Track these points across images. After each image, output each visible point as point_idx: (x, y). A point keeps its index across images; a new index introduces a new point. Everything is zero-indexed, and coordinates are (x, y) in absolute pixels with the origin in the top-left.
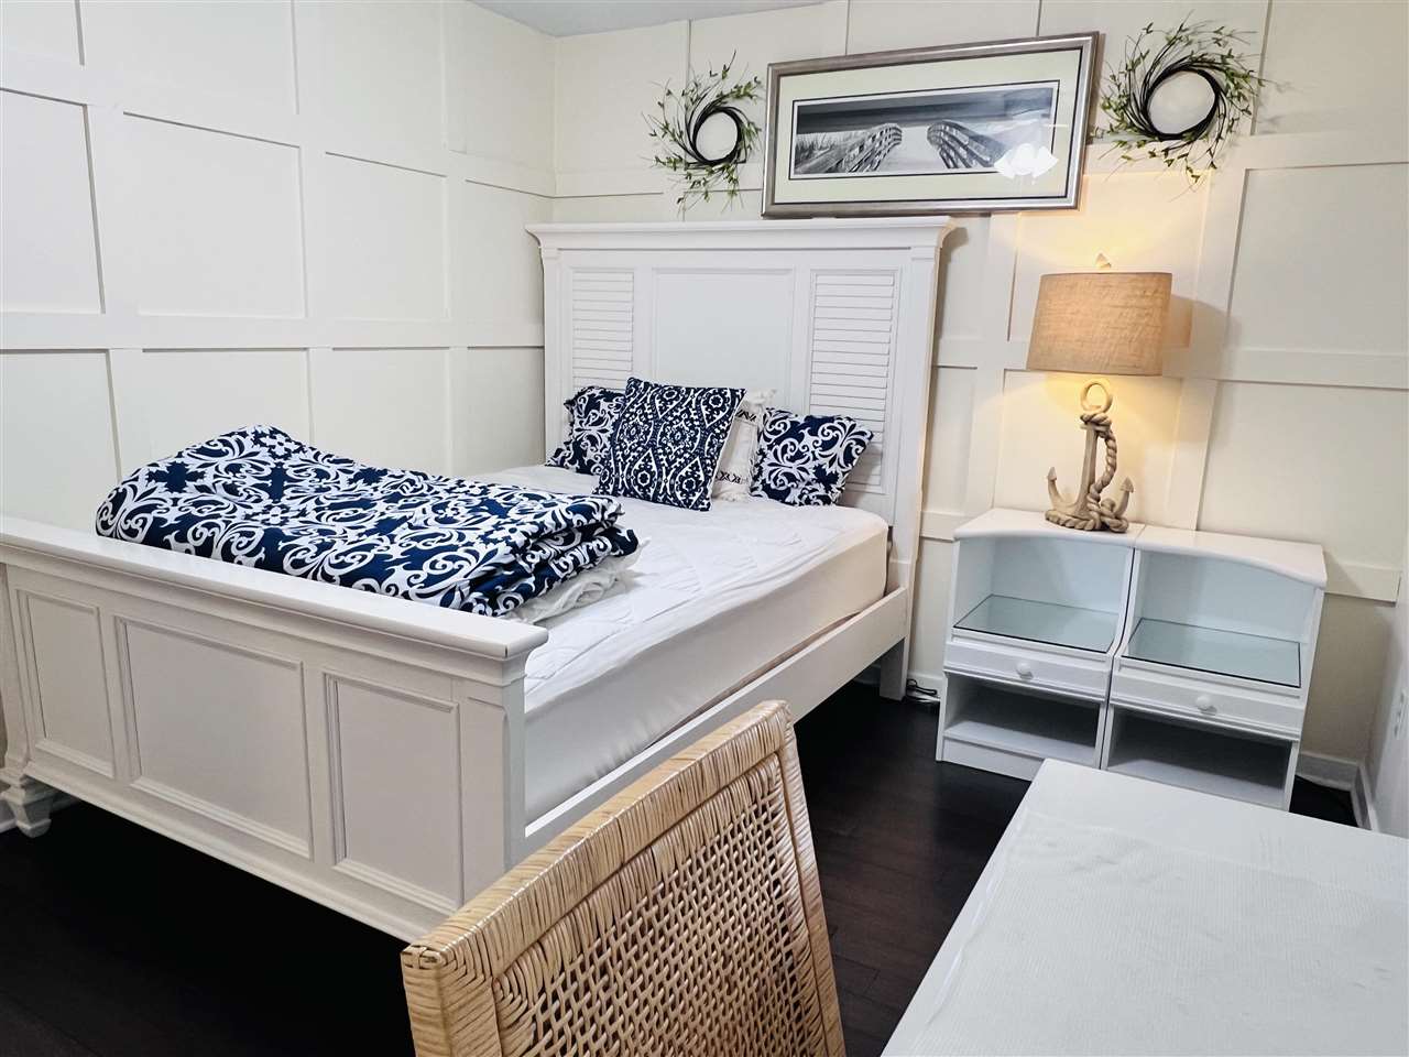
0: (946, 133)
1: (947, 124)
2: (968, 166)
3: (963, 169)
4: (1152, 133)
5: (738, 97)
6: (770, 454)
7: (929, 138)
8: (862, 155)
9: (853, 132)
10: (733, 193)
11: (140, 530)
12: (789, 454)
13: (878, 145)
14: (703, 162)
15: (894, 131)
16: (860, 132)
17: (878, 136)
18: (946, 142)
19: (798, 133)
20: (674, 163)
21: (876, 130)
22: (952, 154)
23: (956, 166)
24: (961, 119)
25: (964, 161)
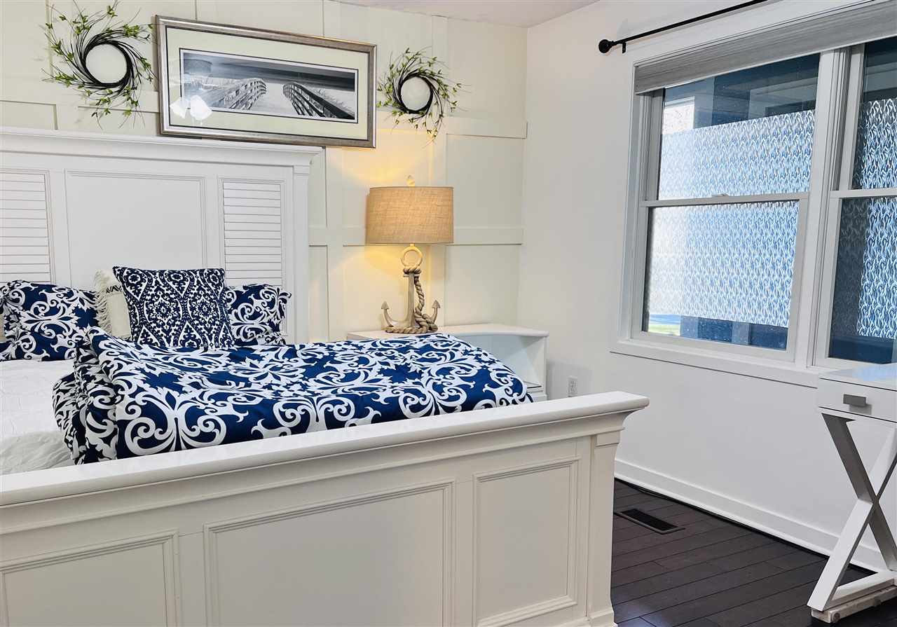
0: (295, 91)
1: (295, 85)
2: (311, 115)
3: (308, 117)
4: (404, 109)
5: (127, 35)
6: (232, 316)
7: (284, 93)
8: (238, 98)
9: (231, 80)
10: (128, 112)
11: (217, 431)
12: (248, 315)
13: (249, 92)
14: (95, 83)
15: (260, 84)
16: (236, 80)
17: (249, 85)
18: (295, 97)
19: (185, 73)
20: (68, 80)
21: (247, 81)
22: (300, 105)
23: (304, 114)
24: (303, 83)
25: (307, 111)
